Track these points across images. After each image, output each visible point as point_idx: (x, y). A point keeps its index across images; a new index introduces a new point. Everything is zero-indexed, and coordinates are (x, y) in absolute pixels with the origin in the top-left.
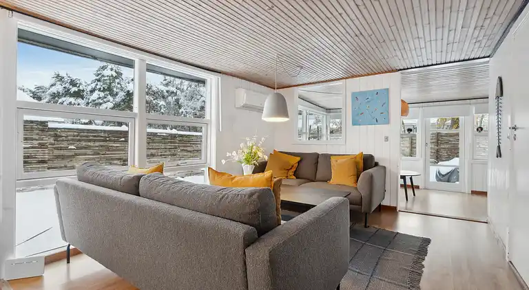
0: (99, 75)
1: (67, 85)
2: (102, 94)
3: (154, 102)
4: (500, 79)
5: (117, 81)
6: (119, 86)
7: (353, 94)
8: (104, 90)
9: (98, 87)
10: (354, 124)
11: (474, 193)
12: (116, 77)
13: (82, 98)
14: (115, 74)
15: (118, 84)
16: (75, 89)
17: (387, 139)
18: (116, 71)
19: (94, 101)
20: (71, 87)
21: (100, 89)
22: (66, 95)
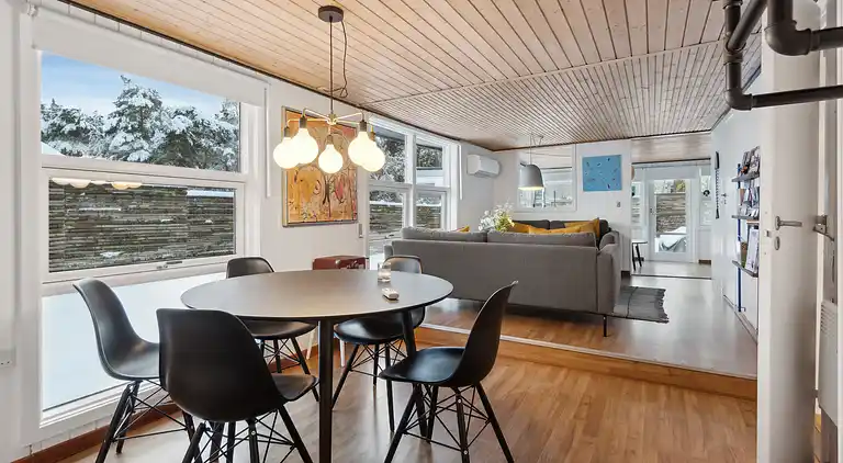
0: (121, 104)
1: (57, 121)
2: (130, 137)
3: (215, 149)
4: (718, 154)
5: (155, 114)
6: (158, 123)
7: (584, 159)
8: (133, 130)
9: (122, 125)
10: (585, 190)
11: (701, 262)
12: (152, 109)
13: (86, 141)
14: (150, 104)
15: (157, 119)
16: (72, 127)
17: (619, 205)
18: (150, 98)
19: (116, 147)
20: (64, 123)
21: (126, 128)
22: (56, 135)
